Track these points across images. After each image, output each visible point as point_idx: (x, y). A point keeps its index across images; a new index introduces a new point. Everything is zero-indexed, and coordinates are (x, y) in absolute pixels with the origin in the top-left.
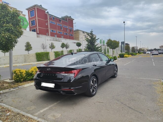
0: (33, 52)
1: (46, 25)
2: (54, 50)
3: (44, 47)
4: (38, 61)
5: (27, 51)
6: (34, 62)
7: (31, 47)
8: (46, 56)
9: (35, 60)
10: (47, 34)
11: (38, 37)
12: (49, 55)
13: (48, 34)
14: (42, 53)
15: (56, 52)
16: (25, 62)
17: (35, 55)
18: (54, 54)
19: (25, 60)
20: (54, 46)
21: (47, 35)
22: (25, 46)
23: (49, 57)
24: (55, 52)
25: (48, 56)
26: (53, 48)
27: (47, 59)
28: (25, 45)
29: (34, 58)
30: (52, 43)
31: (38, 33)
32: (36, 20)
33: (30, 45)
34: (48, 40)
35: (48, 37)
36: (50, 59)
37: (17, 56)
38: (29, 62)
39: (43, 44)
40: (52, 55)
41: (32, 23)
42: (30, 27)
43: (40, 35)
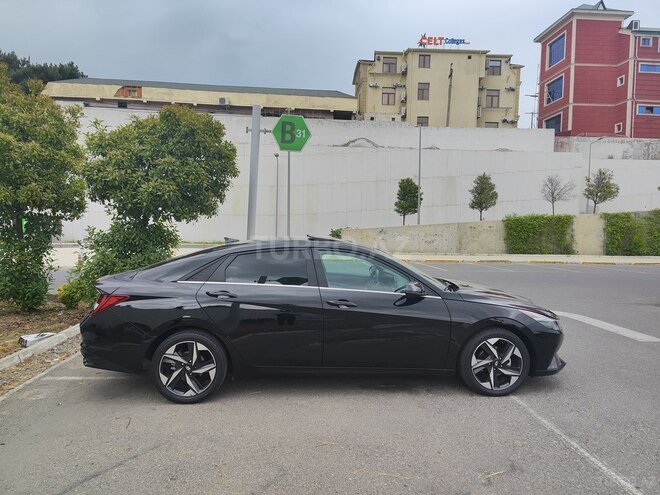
0: (496, 214)
2: (611, 207)
3: (553, 194)
4: (512, 250)
5: (477, 211)
6: (490, 252)
7: (495, 195)
8: (555, 233)
9: (502, 245)
10: (616, 128)
11: (558, 147)
12: (569, 231)
13: (619, 126)
14: (535, 218)
15: (617, 215)
16: (459, 251)
17: (501, 226)
18: (601, 224)
19: (460, 243)
20: (608, 186)
21: (616, 131)
22: (472, 192)
23: (568, 237)
24: (606, 217)
25: (563, 233)
26: (604, 198)
27: (559, 246)
28: (472, 186)
29: (497, 239)
30: (600, 173)
31: (570, 128)
32: (568, 73)
33: (492, 187)
34: (611, 158)
35: (613, 141)
36: (575, 247)
37: (434, 226)
38: (472, 253)
39: (551, 181)
40: (588, 232)
41: (551, 90)
42: (542, 111)
43: (575, 138)
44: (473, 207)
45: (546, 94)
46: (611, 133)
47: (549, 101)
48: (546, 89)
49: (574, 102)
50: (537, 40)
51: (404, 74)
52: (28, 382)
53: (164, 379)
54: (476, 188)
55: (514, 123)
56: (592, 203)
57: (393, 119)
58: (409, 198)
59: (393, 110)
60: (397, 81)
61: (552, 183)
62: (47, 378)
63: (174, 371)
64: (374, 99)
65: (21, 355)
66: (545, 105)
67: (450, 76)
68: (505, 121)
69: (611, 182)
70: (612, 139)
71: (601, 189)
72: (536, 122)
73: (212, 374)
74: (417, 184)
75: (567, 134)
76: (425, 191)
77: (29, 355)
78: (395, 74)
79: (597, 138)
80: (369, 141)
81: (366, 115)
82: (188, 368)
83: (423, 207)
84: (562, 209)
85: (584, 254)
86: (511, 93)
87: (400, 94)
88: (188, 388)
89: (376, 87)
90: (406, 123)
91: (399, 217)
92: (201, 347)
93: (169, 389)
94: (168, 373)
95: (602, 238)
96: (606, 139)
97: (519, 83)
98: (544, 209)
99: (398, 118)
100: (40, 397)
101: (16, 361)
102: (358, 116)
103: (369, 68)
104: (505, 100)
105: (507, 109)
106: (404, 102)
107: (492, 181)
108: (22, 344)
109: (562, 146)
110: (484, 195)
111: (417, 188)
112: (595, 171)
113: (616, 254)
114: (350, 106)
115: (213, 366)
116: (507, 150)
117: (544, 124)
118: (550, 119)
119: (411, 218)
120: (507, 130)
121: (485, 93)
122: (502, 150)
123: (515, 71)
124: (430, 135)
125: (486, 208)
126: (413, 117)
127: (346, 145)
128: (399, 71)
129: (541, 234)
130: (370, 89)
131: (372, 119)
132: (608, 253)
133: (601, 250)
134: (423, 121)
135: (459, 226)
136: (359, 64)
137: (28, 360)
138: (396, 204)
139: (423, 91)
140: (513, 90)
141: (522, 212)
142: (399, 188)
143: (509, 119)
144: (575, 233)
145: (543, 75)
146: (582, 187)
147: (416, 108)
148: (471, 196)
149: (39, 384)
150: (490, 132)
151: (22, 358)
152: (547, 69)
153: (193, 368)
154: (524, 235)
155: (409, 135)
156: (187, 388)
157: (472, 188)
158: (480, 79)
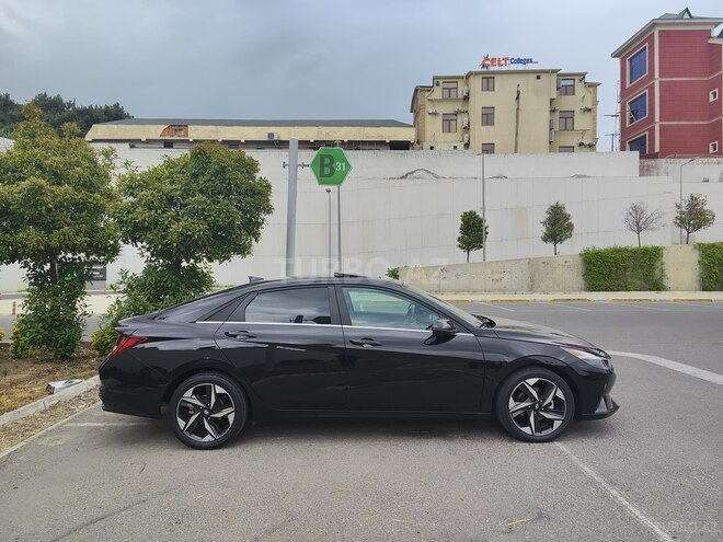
0: (572, 248)
1: (712, 99)
2: (705, 236)
3: (639, 224)
4: (591, 288)
5: (551, 245)
6: (566, 290)
7: (570, 227)
8: (641, 267)
9: (581, 282)
10: (711, 148)
11: (644, 171)
12: (658, 264)
13: (714, 146)
14: (617, 251)
15: (713, 245)
16: (531, 289)
17: (579, 260)
18: (695, 256)
19: (532, 281)
20: (702, 213)
21: (711, 151)
22: (544, 223)
23: (657, 271)
24: (701, 247)
25: (651, 267)
26: (698, 227)
27: (647, 281)
28: (544, 216)
29: (574, 275)
30: (692, 198)
31: (657, 149)
32: (652, 89)
33: (567, 218)
34: (707, 181)
35: (708, 163)
36: (666, 283)
37: (502, 262)
38: (546, 292)
39: (635, 209)
40: (681, 267)
41: (634, 108)
42: (624, 132)
43: (664, 160)
44: (546, 240)
45: (628, 114)
46: (705, 153)
47: (632, 120)
48: (628, 108)
49: (661, 120)
50: (615, 55)
51: (466, 98)
52: (50, 428)
53: (181, 423)
54: (549, 219)
55: (592, 146)
56: (685, 232)
57: (455, 147)
58: (472, 232)
59: (454, 138)
60: (458, 106)
61: (636, 211)
62: (69, 424)
63: (192, 415)
64: (433, 126)
65: (48, 401)
66: (628, 125)
67: (518, 98)
68: (581, 144)
69: (705, 208)
70: (710, 159)
71: (694, 216)
72: (617, 144)
73: (231, 418)
74: (481, 216)
75: (654, 156)
76: (491, 224)
77: (55, 402)
78: (457, 99)
79: (688, 160)
80: (428, 172)
81: (425, 144)
82: (206, 412)
83: (489, 242)
84: (648, 240)
85: (677, 289)
86: (588, 114)
87: (462, 120)
88: (206, 433)
89: (435, 114)
90: (470, 151)
91: (462, 254)
92: (220, 390)
93: (187, 434)
94: (186, 418)
95: (697, 272)
96: (698, 160)
97: (595, 103)
98: (629, 241)
99: (461, 146)
100: (59, 443)
101: (41, 407)
102: (416, 146)
103: (427, 94)
104: (581, 122)
105: (583, 132)
106: (467, 129)
107: (567, 211)
108: (50, 390)
109: (648, 170)
110: (558, 226)
111: (481, 221)
112: (686, 197)
113: (714, 290)
114: (407, 135)
115: (231, 409)
116: (585, 176)
117: (628, 146)
118: (635, 140)
119: (476, 254)
120: (581, 156)
121: (557, 114)
122: (579, 176)
123: (591, 89)
124: (494, 164)
125: (561, 241)
126: (477, 145)
127: (403, 177)
128: (460, 96)
129: (625, 269)
130: (428, 117)
131: (432, 148)
132: (705, 289)
133: (696, 285)
134: (488, 149)
135: (530, 261)
136: (416, 90)
137: (54, 407)
138: (459, 240)
139: (488, 117)
140: (590, 110)
141: (603, 243)
142: (461, 222)
143: (586, 142)
144: (665, 267)
145: (624, 93)
146: (672, 214)
147: (480, 134)
148: (544, 229)
149: (61, 430)
150: (565, 156)
151: (48, 405)
152: (628, 85)
153: (211, 412)
154: (604, 270)
155: (470, 165)
156: (204, 433)
157: (544, 219)
158: (552, 100)
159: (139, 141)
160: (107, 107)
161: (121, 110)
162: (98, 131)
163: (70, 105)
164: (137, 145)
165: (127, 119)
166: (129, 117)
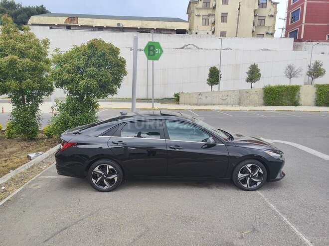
0: (260, 85)
2: (320, 81)
3: (291, 73)
4: (267, 103)
5: (250, 83)
6: (255, 105)
7: (259, 75)
8: (290, 95)
9: (262, 101)
10: (327, 37)
11: (295, 48)
12: (297, 94)
14: (280, 87)
15: (323, 86)
16: (239, 104)
17: (262, 91)
18: (315, 90)
19: (240, 100)
20: (320, 70)
21: (327, 39)
22: (248, 73)
23: (297, 97)
24: (318, 86)
25: (294, 95)
26: (317, 76)
27: (291, 101)
28: (248, 70)
29: (259, 98)
30: (316, 62)
31: (302, 37)
32: (303, 6)
33: (258, 70)
34: (323, 53)
35: (325, 45)
36: (300, 102)
37: (227, 91)
38: (246, 106)
39: (290, 67)
40: (308, 94)
41: (293, 16)
42: (288, 27)
43: (305, 43)
44: (247, 81)
45: (290, 18)
46: (324, 40)
47: (292, 22)
48: (290, 16)
49: (305, 23)
51: (214, 8)
54: (250, 71)
55: (272, 34)
56: (311, 78)
57: (208, 33)
58: (214, 77)
59: (207, 28)
60: (210, 12)
61: (290, 68)
64: (198, 22)
66: (290, 24)
67: (239, 9)
68: (267, 33)
69: (322, 68)
70: (324, 43)
71: (316, 71)
72: (284, 33)
74: (219, 69)
75: (300, 40)
76: (223, 73)
78: (210, 8)
79: (316, 43)
80: (194, 46)
81: (193, 31)
83: (221, 82)
84: (294, 82)
85: (304, 105)
86: (272, 18)
87: (211, 19)
89: (199, 15)
90: (215, 35)
91: (209, 87)
95: (315, 97)
96: (321, 43)
97: (276, 12)
98: (285, 82)
99: (210, 33)
102: (189, 32)
103: (195, 5)
104: (268, 22)
105: (269, 27)
106: (214, 24)
107: (259, 68)
109: (297, 47)
110: (254, 74)
111: (218, 72)
112: (313, 62)
113: (321, 106)
114: (185, 26)
116: (268, 50)
117: (289, 35)
118: (292, 32)
119: (215, 87)
120: (267, 39)
121: (257, 18)
122: (265, 50)
123: (274, 6)
124: (227, 42)
125: (255, 82)
126: (218, 32)
127: (182, 48)
128: (211, 7)
129: (282, 95)
130: (195, 17)
131: (196, 33)
132: (317, 105)
133: (313, 103)
134: (223, 34)
135: (240, 91)
136: (190, 3)
138: (208, 80)
139: (224, 17)
140: (273, 16)
141: (273, 83)
142: (209, 72)
143: (270, 32)
144: (300, 95)
145: (290, 8)
146: (306, 70)
147: (220, 27)
148: (247, 76)
150: (259, 39)
152: (292, 4)
154: (273, 96)
155: (215, 42)
157: (247, 71)
158: (255, 10)
159: (54, 25)
160: (37, 7)
161: (44, 9)
162: (34, 19)
163: (19, 6)
164: (53, 27)
165: (47, 14)
166: (48, 12)
